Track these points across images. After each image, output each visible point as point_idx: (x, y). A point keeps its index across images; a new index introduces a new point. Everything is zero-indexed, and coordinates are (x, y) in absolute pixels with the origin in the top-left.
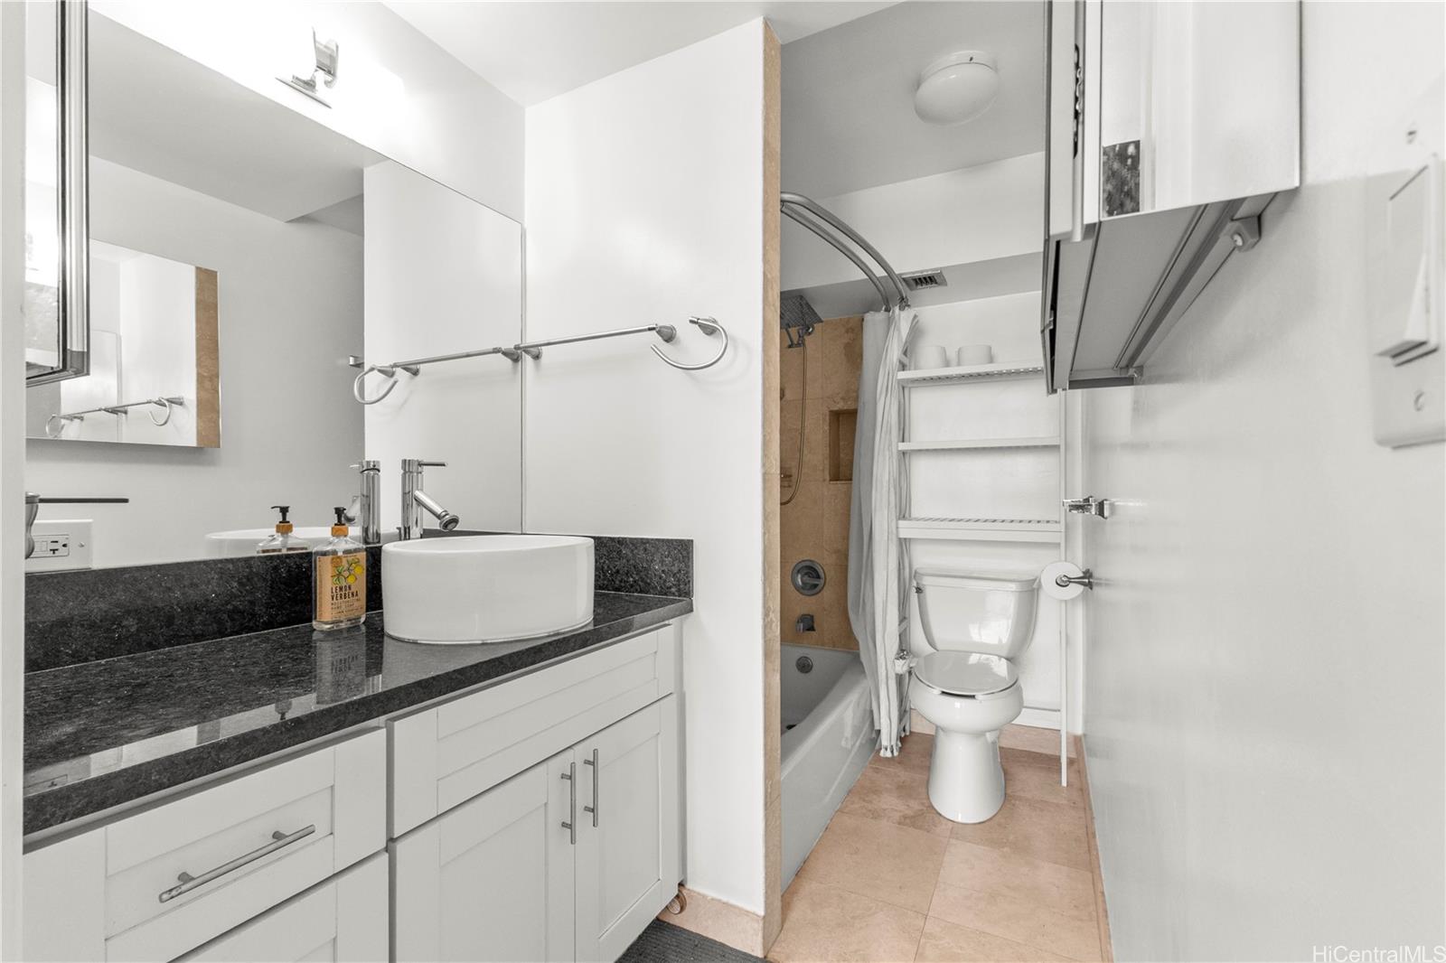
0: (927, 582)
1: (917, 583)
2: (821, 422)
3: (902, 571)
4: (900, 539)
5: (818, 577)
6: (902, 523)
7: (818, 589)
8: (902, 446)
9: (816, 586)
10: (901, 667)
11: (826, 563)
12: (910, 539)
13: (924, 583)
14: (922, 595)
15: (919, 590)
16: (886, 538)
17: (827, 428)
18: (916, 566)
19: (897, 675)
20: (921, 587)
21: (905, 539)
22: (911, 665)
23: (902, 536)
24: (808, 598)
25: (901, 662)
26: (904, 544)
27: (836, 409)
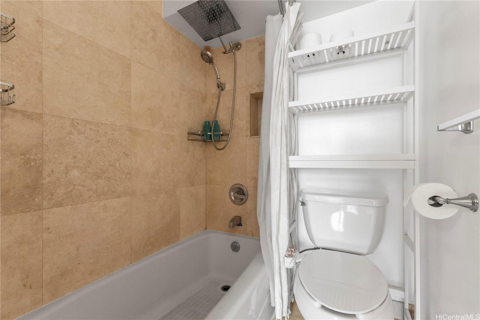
0: (308, 198)
1: (302, 199)
2: (245, 101)
3: (292, 190)
4: (290, 169)
5: (244, 194)
6: (291, 158)
7: (244, 201)
8: (292, 104)
9: (242, 199)
10: (289, 263)
11: (248, 185)
12: (298, 169)
13: (306, 199)
14: (305, 207)
15: (303, 204)
16: (279, 168)
17: (249, 104)
18: (302, 187)
19: (287, 269)
20: (305, 202)
21: (294, 169)
22: (297, 261)
23: (291, 166)
24: (238, 206)
25: (289, 260)
26: (293, 173)
27: (254, 92)
